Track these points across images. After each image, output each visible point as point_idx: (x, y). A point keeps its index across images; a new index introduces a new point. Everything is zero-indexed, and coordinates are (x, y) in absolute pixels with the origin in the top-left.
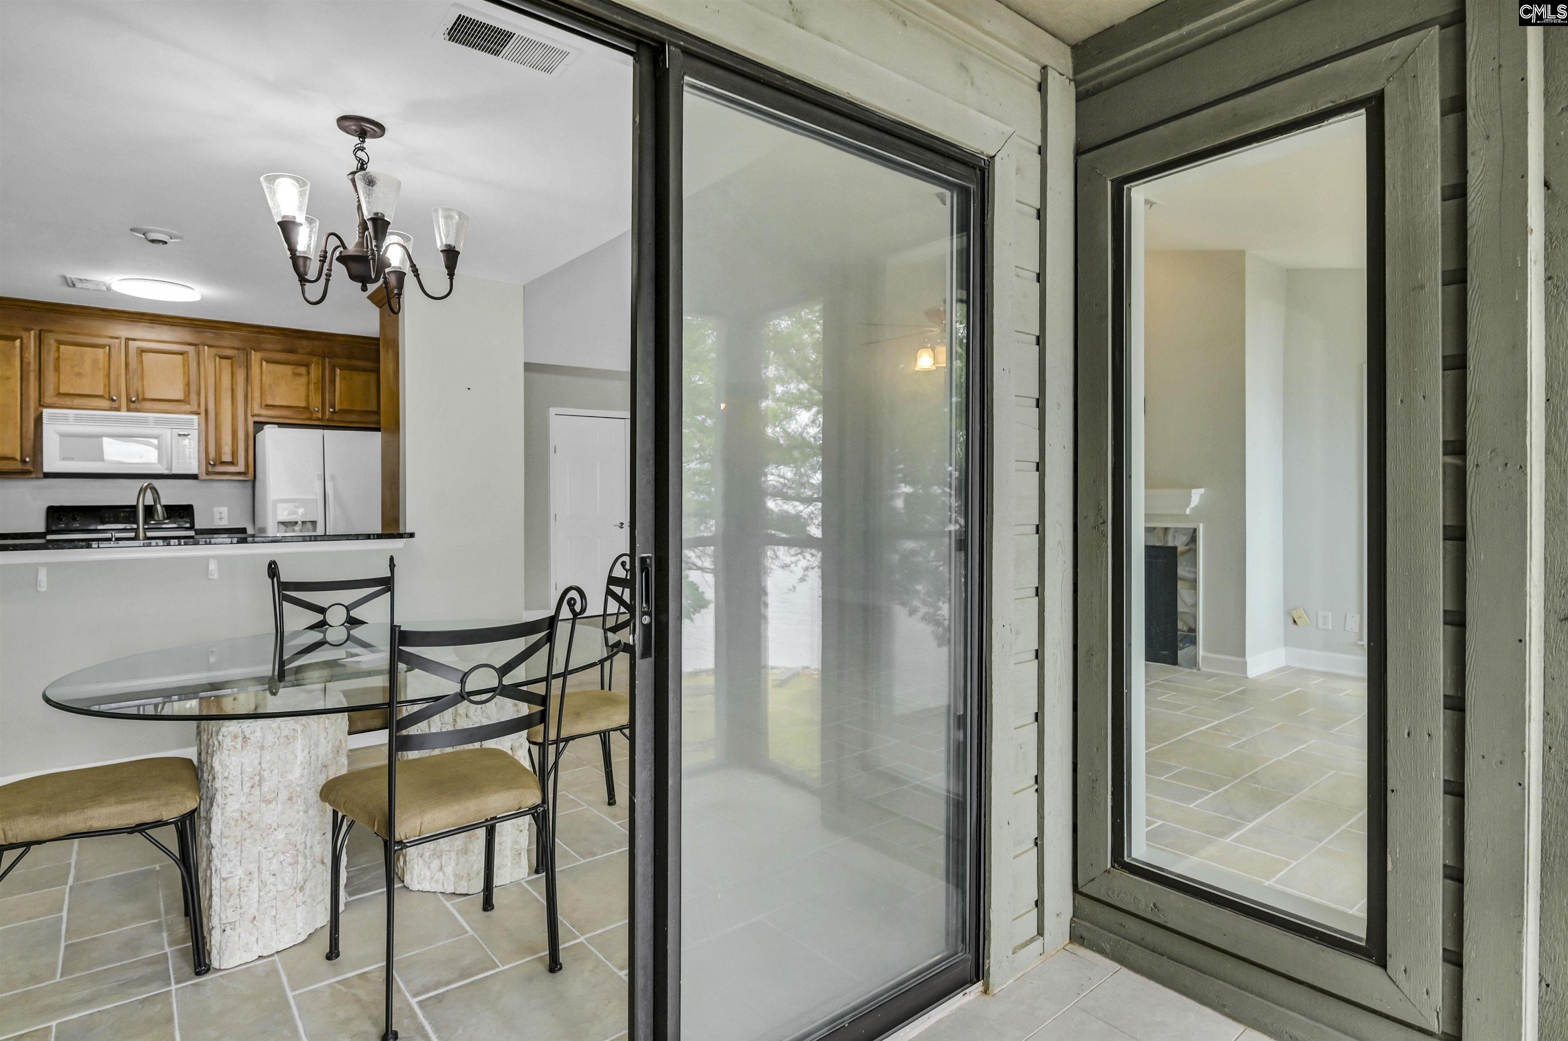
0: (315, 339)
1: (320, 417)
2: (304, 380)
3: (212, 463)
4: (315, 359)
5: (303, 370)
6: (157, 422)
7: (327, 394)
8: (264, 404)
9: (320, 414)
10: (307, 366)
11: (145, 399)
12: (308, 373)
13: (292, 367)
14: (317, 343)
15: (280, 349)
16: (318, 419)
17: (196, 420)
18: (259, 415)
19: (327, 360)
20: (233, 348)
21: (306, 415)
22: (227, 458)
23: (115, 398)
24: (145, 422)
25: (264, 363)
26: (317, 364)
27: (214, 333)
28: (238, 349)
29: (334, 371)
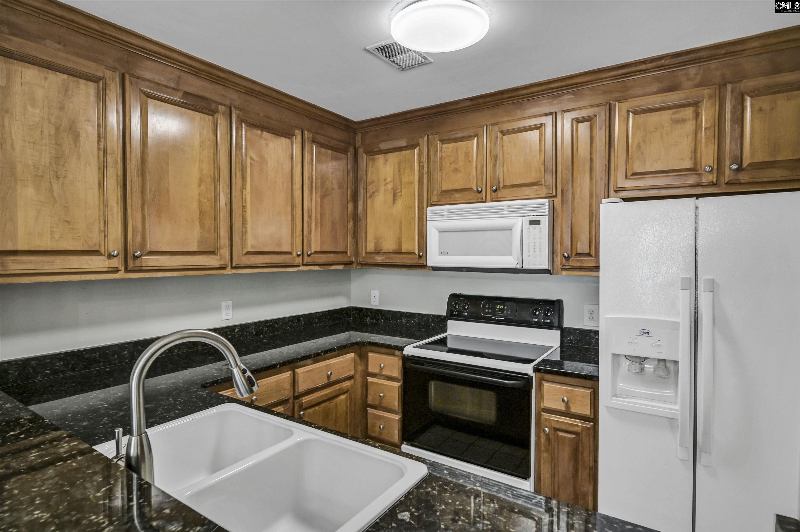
0: (710, 58)
1: (715, 180)
2: (690, 126)
3: (566, 255)
4: (706, 92)
5: (689, 112)
6: (511, 210)
7: (728, 141)
8: (630, 173)
9: (715, 175)
10: (696, 104)
11: (505, 187)
12: (697, 115)
13: (671, 111)
14: (713, 65)
15: (655, 90)
16: (712, 184)
17: (547, 204)
18: (624, 189)
19: (729, 87)
20: (592, 106)
21: (692, 180)
22: (583, 247)
23: (480, 189)
24: (500, 211)
25: (631, 114)
26: (711, 97)
27: (573, 94)
28: (598, 105)
29: (743, 102)
